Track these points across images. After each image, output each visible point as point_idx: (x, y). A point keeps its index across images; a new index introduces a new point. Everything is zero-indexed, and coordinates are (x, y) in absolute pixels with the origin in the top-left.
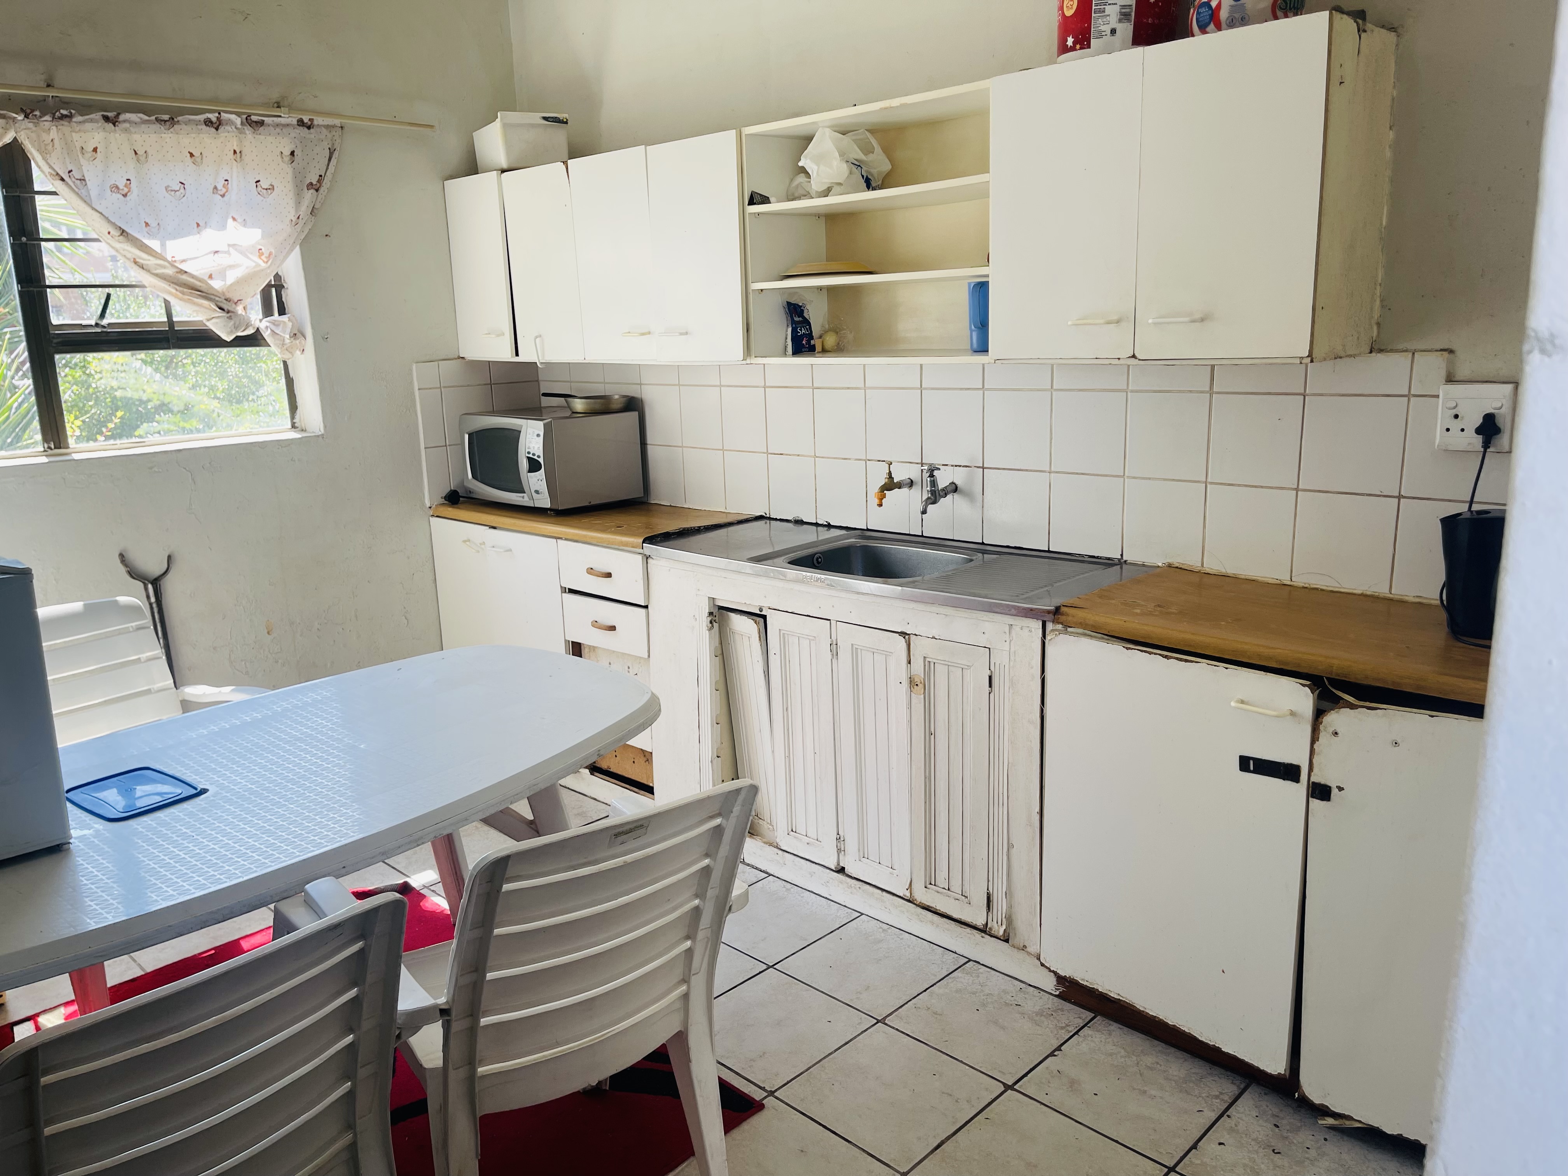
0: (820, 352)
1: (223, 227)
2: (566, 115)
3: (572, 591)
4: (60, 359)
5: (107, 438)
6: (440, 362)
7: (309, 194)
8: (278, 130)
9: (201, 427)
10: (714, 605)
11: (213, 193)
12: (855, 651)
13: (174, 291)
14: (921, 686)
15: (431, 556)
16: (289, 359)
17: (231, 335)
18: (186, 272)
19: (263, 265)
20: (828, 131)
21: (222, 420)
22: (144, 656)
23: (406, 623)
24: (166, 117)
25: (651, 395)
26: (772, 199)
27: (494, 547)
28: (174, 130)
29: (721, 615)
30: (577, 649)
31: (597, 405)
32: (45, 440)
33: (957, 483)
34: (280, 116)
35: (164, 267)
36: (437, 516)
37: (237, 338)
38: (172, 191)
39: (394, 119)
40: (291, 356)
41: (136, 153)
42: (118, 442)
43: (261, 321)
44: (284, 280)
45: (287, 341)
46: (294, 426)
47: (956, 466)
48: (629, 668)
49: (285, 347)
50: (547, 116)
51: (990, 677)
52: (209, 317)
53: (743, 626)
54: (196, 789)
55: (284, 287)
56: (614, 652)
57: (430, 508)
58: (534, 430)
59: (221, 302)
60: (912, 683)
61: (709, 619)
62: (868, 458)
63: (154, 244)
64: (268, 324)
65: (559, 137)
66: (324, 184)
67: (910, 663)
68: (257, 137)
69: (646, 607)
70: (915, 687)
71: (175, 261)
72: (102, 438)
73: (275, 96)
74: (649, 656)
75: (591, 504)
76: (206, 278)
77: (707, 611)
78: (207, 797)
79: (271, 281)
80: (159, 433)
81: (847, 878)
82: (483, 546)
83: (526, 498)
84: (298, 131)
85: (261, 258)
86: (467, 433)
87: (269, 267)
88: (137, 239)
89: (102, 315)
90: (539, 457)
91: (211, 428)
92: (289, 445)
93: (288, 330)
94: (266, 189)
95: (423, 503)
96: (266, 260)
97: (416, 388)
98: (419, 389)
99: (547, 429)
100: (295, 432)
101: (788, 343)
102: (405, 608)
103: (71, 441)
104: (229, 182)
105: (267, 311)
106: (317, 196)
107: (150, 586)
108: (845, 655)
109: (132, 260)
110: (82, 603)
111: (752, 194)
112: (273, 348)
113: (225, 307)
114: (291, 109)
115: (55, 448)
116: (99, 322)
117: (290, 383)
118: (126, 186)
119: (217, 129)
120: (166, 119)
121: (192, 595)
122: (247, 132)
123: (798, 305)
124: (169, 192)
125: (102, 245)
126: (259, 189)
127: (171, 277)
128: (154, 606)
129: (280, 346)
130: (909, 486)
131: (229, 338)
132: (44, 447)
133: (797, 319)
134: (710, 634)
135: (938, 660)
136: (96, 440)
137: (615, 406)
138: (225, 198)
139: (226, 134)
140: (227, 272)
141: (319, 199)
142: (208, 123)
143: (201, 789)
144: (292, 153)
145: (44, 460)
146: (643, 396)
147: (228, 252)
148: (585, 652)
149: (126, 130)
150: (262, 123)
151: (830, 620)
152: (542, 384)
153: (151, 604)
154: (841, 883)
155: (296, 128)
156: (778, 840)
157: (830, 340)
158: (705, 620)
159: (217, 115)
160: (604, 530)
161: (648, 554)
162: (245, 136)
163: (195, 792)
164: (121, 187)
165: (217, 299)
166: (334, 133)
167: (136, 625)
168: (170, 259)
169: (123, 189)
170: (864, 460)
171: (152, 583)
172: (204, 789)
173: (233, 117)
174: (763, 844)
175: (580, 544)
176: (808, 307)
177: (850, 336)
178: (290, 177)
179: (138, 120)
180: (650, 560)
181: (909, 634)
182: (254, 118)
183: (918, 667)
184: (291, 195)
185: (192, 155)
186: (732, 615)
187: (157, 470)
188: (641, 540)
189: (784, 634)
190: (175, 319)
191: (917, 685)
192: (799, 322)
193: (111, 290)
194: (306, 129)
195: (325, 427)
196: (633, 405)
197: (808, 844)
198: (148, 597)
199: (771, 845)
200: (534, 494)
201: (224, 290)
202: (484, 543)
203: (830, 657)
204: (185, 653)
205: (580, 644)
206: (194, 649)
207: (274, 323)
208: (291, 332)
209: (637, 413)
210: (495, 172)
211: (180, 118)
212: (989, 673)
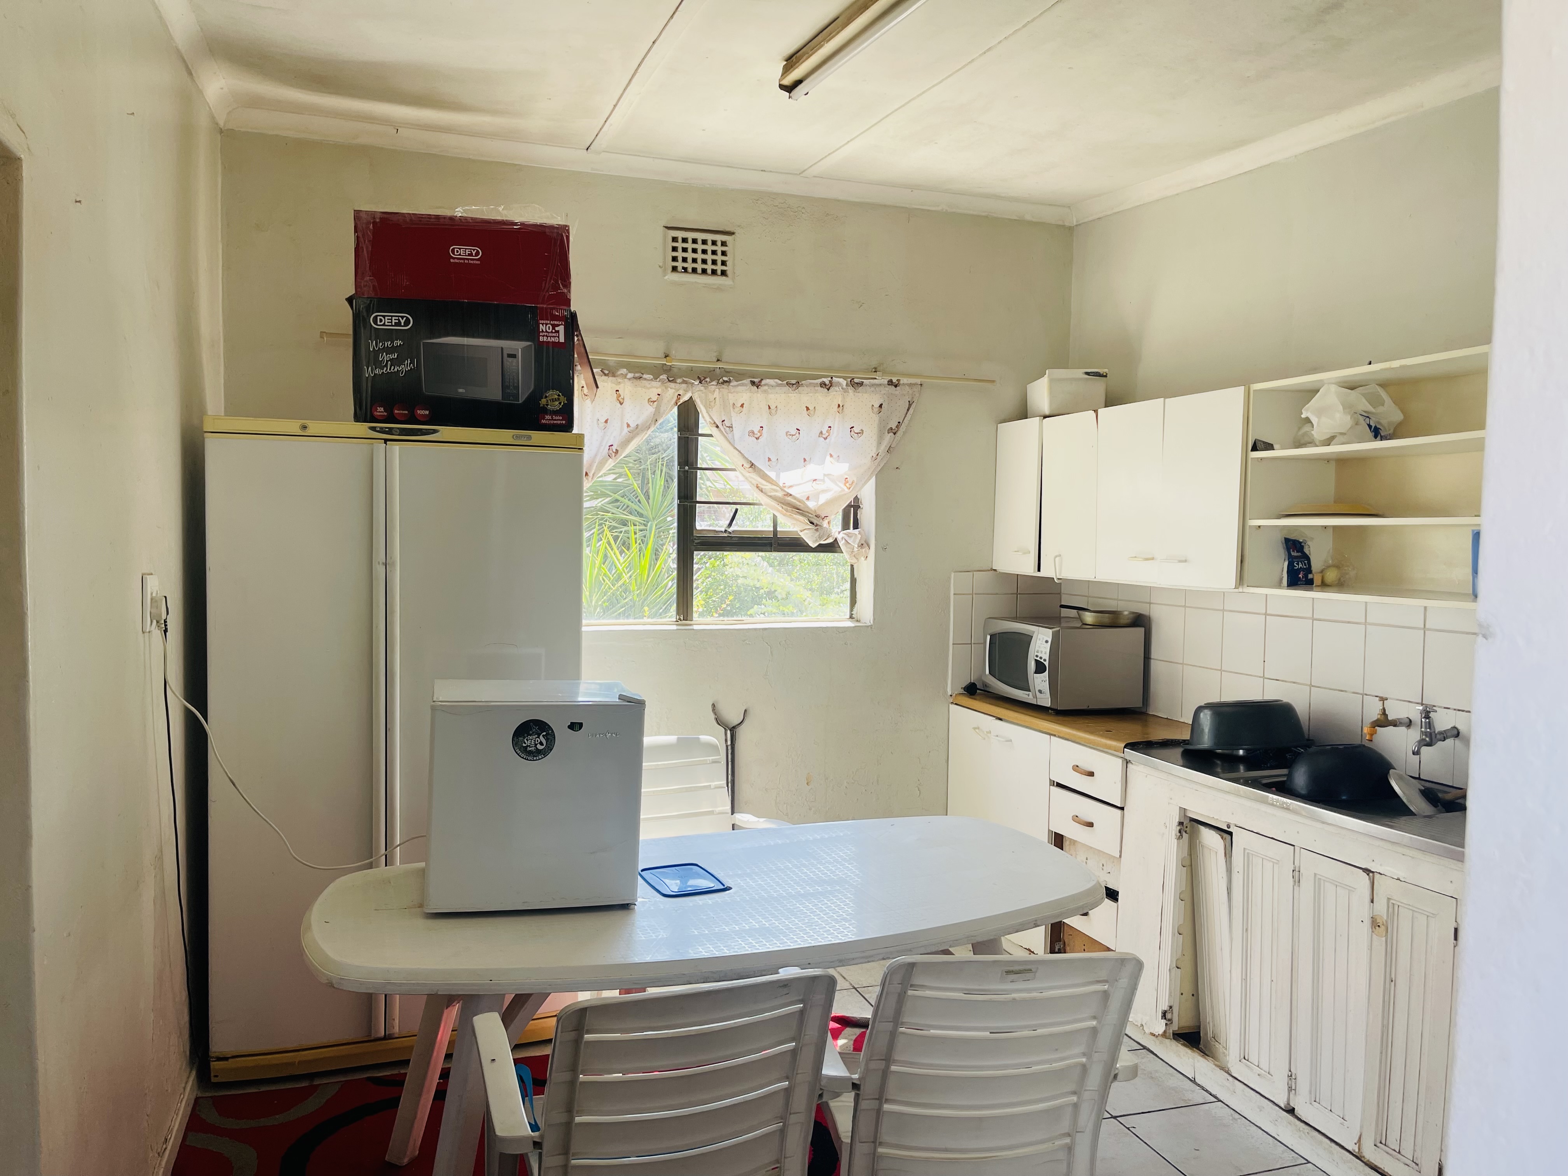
0: (1318, 586)
1: (822, 462)
2: (1106, 370)
3: (1059, 785)
4: (698, 555)
5: (720, 615)
6: (974, 573)
7: (889, 437)
8: (872, 389)
9: (795, 611)
10: (1185, 816)
11: (819, 436)
12: (1318, 881)
13: (781, 509)
14: (1383, 928)
15: (947, 738)
16: (855, 563)
17: (816, 543)
18: (791, 495)
19: (846, 490)
20: (1333, 388)
21: (811, 608)
22: (713, 784)
23: (919, 794)
24: (794, 382)
25: (1159, 614)
26: (1275, 446)
27: (997, 736)
28: (798, 391)
29: (1192, 827)
30: (1059, 840)
31: (1106, 618)
32: (678, 613)
33: (1459, 727)
34: (876, 379)
35: (776, 491)
36: (956, 704)
37: (820, 545)
38: (790, 435)
39: (964, 377)
40: (857, 561)
41: (769, 408)
42: (726, 619)
43: (839, 532)
44: (861, 502)
45: (856, 549)
46: (851, 617)
47: (1459, 710)
48: (1103, 866)
49: (853, 554)
50: (1089, 371)
51: (1456, 930)
52: (802, 529)
53: (1211, 839)
54: (724, 885)
55: (860, 507)
56: (1091, 848)
57: (951, 696)
58: (1043, 636)
59: (813, 518)
60: (1375, 924)
61: (1179, 828)
62: (1365, 693)
63: (772, 475)
64: (844, 535)
65: (1099, 387)
66: (901, 429)
67: (1372, 901)
68: (856, 394)
69: (1122, 809)
70: (1377, 928)
71: (785, 487)
72: (715, 615)
73: (874, 363)
74: (1120, 856)
75: (1089, 708)
76: (804, 499)
77: (1177, 820)
78: (730, 893)
79: (851, 502)
80: (764, 614)
81: (1296, 1120)
82: (989, 734)
83: (1031, 696)
84: (887, 389)
85: (845, 485)
86: (989, 634)
87: (850, 492)
88: (761, 470)
89: (730, 525)
90: (1045, 660)
91: (801, 612)
92: (845, 631)
93: (858, 541)
94: (857, 433)
95: (946, 692)
96: (849, 487)
97: (952, 593)
98: (954, 594)
99: (1055, 636)
100: (851, 621)
101: (1283, 575)
102: (919, 780)
103: (695, 615)
104: (832, 428)
105: (845, 526)
106: (894, 438)
107: (729, 732)
108: (1307, 884)
109: (756, 485)
110: (677, 737)
111: (1255, 442)
112: (846, 555)
113: (815, 522)
114: (884, 373)
115: (683, 620)
116: (727, 529)
117: (853, 581)
118: (759, 432)
119: (828, 390)
120: (793, 383)
121: (757, 744)
122: (850, 391)
123: (1298, 541)
124: (788, 436)
125: (737, 473)
126: (852, 433)
127: (780, 498)
128: (729, 748)
129: (850, 553)
130: (1407, 725)
131: (813, 545)
132: (676, 618)
133: (1294, 554)
134: (1178, 844)
135: (1402, 903)
136: (712, 616)
137: (1123, 621)
138: (827, 440)
139: (835, 393)
140: (820, 495)
141: (895, 440)
142: (823, 385)
143: (727, 887)
144: (881, 406)
145: (674, 627)
146: (1151, 614)
147: (823, 481)
148: (1066, 844)
149: (765, 391)
150: (861, 384)
151: (1294, 846)
152: (1063, 596)
153: (727, 746)
154: (1290, 1124)
155: (886, 387)
156: (1229, 1066)
157: (1331, 576)
158: (1174, 829)
159: (830, 379)
160: (1091, 733)
161: (1128, 759)
162: (848, 394)
163: (723, 887)
164: (756, 432)
165: (810, 515)
166: (915, 389)
167: (712, 759)
168: (781, 485)
169: (757, 434)
170: (1361, 694)
171: (730, 730)
172: (729, 887)
173: (841, 380)
174: (1214, 1066)
175: (1070, 742)
176: (1309, 543)
177: (1352, 573)
178: (877, 422)
179: (775, 384)
180: (1129, 765)
181: (1373, 872)
182: (856, 380)
183: (1381, 907)
184: (875, 437)
185: (808, 409)
186: (1202, 828)
187: (748, 643)
188: (1123, 745)
189: (1248, 853)
190: (778, 529)
191: (1379, 926)
192: (1296, 557)
193: (738, 507)
194: (893, 387)
195: (874, 619)
196: (1140, 621)
197: (1259, 1075)
198: (726, 740)
199: (1222, 1068)
200: (1038, 693)
201: (816, 509)
202: (990, 732)
203: (1292, 883)
204: (745, 789)
205: (1063, 836)
206: (752, 787)
207: (848, 535)
208: (859, 543)
209: (1143, 629)
210: (1038, 418)
211: (803, 382)
212: (1454, 925)
